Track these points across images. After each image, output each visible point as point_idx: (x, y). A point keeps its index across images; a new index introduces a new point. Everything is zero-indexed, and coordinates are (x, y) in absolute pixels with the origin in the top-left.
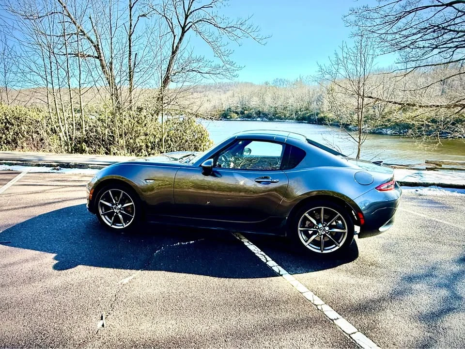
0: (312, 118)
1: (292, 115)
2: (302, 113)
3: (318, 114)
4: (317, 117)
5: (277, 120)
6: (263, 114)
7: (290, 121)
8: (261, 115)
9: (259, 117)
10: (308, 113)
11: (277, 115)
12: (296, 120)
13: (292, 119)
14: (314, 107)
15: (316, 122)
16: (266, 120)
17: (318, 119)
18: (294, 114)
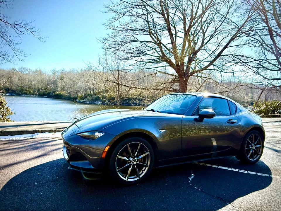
0: (51, 94)
1: (35, 92)
2: (43, 91)
3: (54, 92)
4: (54, 94)
5: (23, 95)
6: (12, 91)
7: (34, 96)
8: (10, 91)
9: (8, 93)
10: (47, 91)
11: (24, 92)
12: (38, 95)
13: (36, 95)
14: (52, 87)
15: (53, 97)
16: (14, 95)
17: (55, 95)
18: (37, 91)
